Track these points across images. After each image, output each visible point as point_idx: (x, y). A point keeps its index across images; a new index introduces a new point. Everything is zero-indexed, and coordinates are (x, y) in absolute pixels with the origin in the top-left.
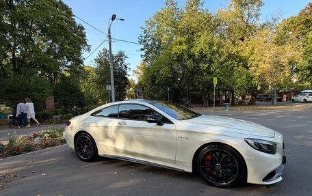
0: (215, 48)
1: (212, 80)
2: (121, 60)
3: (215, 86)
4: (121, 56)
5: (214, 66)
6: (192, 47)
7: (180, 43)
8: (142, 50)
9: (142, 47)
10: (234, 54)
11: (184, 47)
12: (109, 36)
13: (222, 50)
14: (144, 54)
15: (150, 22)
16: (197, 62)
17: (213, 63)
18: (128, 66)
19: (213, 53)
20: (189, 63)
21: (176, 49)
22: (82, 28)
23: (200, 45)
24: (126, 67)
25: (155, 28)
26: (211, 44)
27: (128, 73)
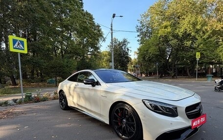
0: (198, 27)
1: (195, 55)
2: (125, 45)
3: (198, 59)
4: (125, 42)
5: (197, 42)
6: (176, 29)
7: (166, 27)
8: (138, 36)
9: (139, 34)
10: (219, 30)
11: (169, 29)
12: (112, 29)
13: (206, 27)
14: (140, 39)
15: (145, 15)
16: (181, 40)
17: (197, 39)
18: (129, 49)
19: (197, 31)
20: (174, 42)
21: (162, 32)
22: (99, 26)
23: (185, 26)
24: (128, 50)
25: (149, 19)
26: (194, 25)
27: (130, 53)
